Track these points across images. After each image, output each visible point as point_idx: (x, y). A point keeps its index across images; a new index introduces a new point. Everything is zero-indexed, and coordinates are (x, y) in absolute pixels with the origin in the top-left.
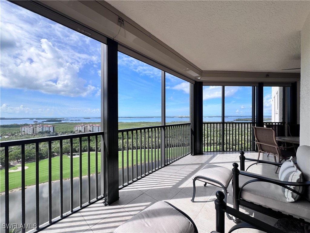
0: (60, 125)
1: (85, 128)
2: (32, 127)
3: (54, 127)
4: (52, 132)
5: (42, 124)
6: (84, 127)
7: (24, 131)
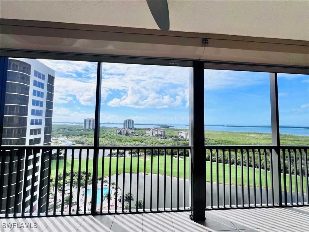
0: (168, 130)
1: (186, 135)
2: (152, 131)
3: (164, 132)
4: (163, 135)
5: (157, 129)
6: (185, 133)
7: (148, 133)
